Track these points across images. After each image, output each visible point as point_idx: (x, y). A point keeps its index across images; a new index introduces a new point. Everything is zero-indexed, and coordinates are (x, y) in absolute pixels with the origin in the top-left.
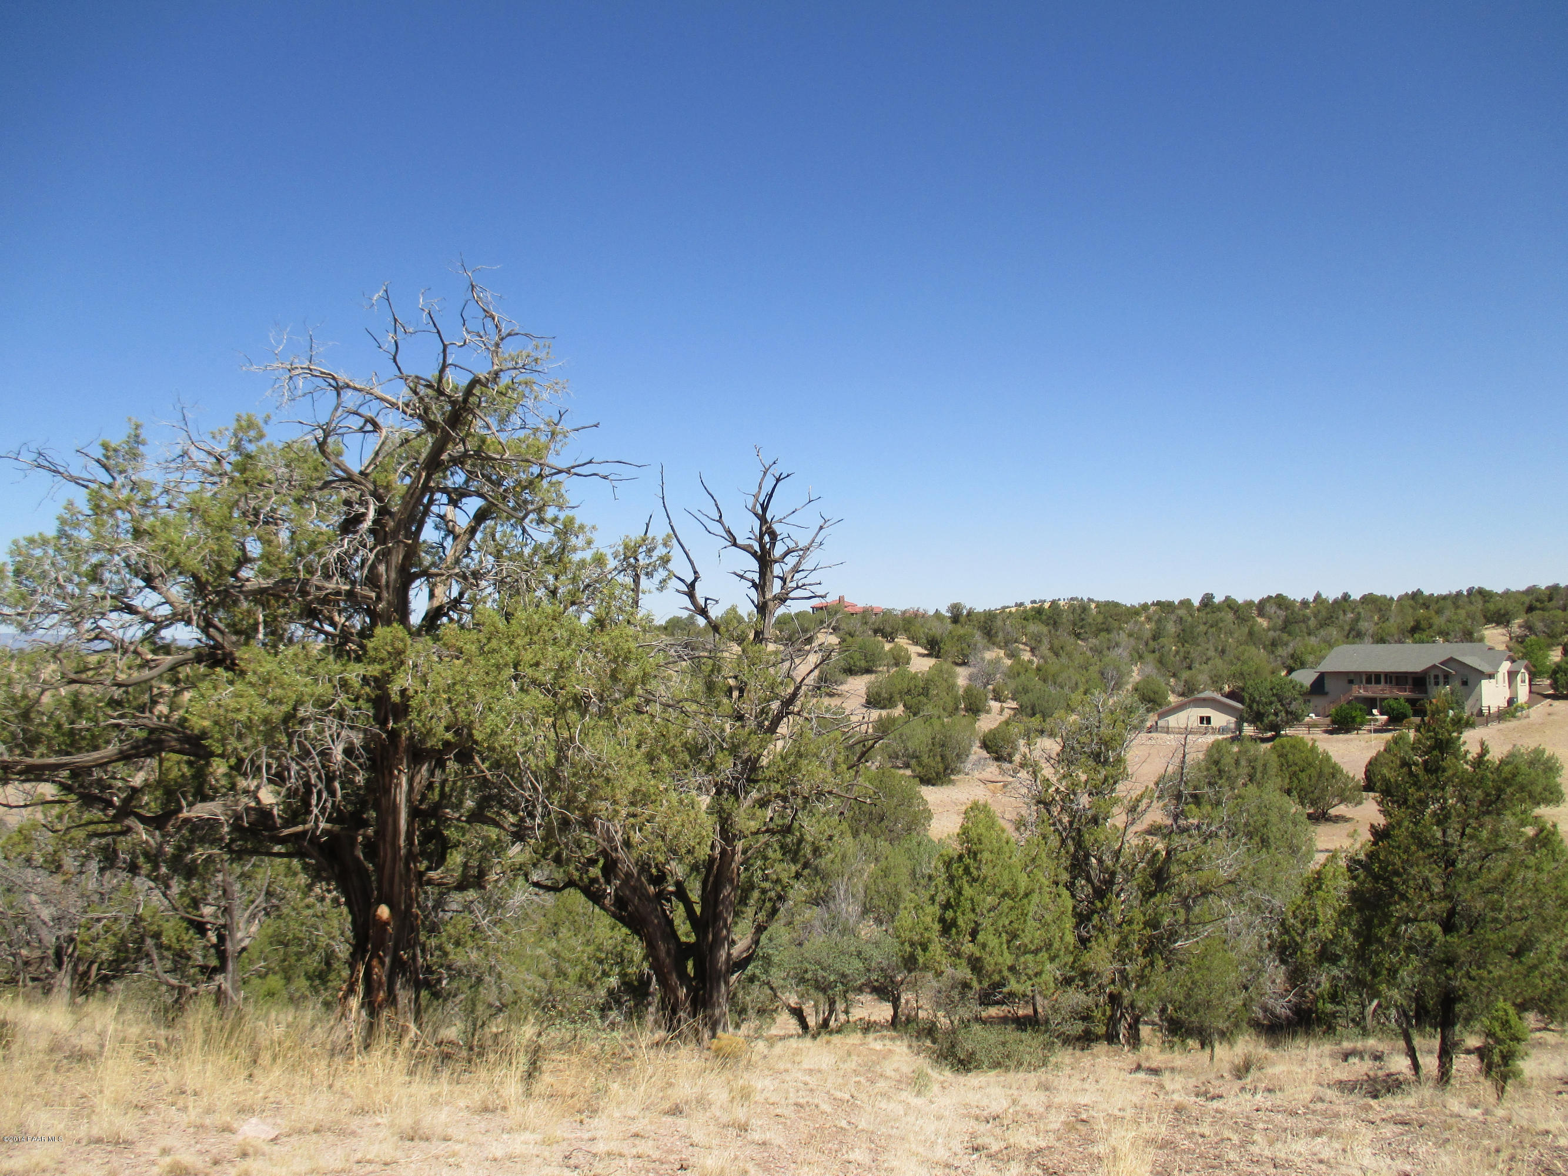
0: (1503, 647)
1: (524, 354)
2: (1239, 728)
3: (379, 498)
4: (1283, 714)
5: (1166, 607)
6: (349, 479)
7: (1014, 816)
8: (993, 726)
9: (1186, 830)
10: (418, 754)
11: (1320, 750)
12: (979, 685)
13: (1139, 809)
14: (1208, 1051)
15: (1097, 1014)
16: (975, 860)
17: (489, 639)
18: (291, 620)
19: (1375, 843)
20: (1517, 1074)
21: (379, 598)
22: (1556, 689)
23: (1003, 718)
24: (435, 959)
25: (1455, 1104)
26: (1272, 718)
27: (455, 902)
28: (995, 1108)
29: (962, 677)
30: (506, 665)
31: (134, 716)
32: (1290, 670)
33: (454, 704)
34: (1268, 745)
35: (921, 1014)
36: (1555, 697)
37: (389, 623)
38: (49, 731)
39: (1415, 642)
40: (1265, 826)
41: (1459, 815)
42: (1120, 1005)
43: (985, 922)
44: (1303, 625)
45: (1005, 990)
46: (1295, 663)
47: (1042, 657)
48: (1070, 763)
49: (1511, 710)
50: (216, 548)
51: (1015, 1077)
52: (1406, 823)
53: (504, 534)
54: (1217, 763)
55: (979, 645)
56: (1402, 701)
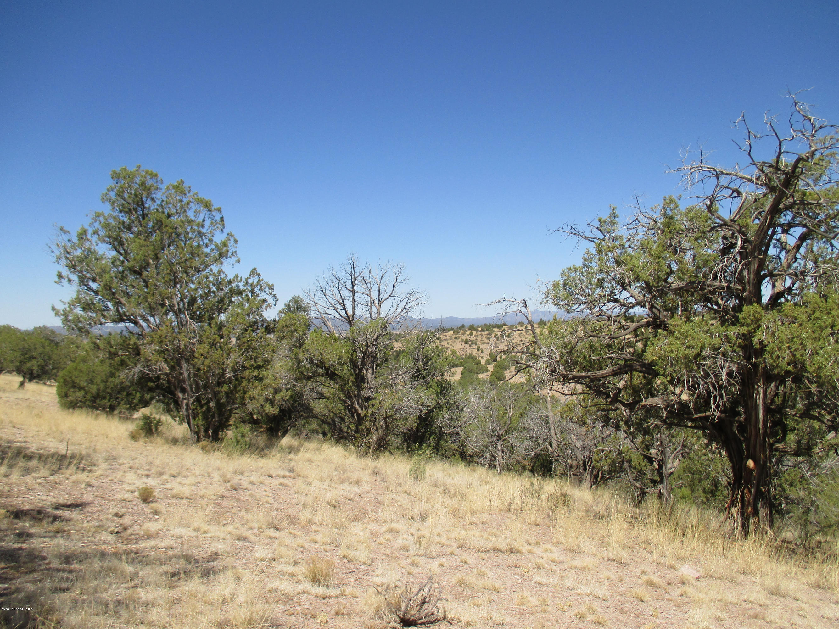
1: (829, 137)
3: (744, 234)
6: (725, 225)
10: (769, 377)
17: (814, 312)
18: (696, 303)
21: (744, 290)
24: (777, 492)
27: (789, 461)
30: (826, 327)
31: (618, 353)
33: (793, 350)
37: (751, 303)
38: (580, 359)
50: (656, 268)
53: (820, 248)
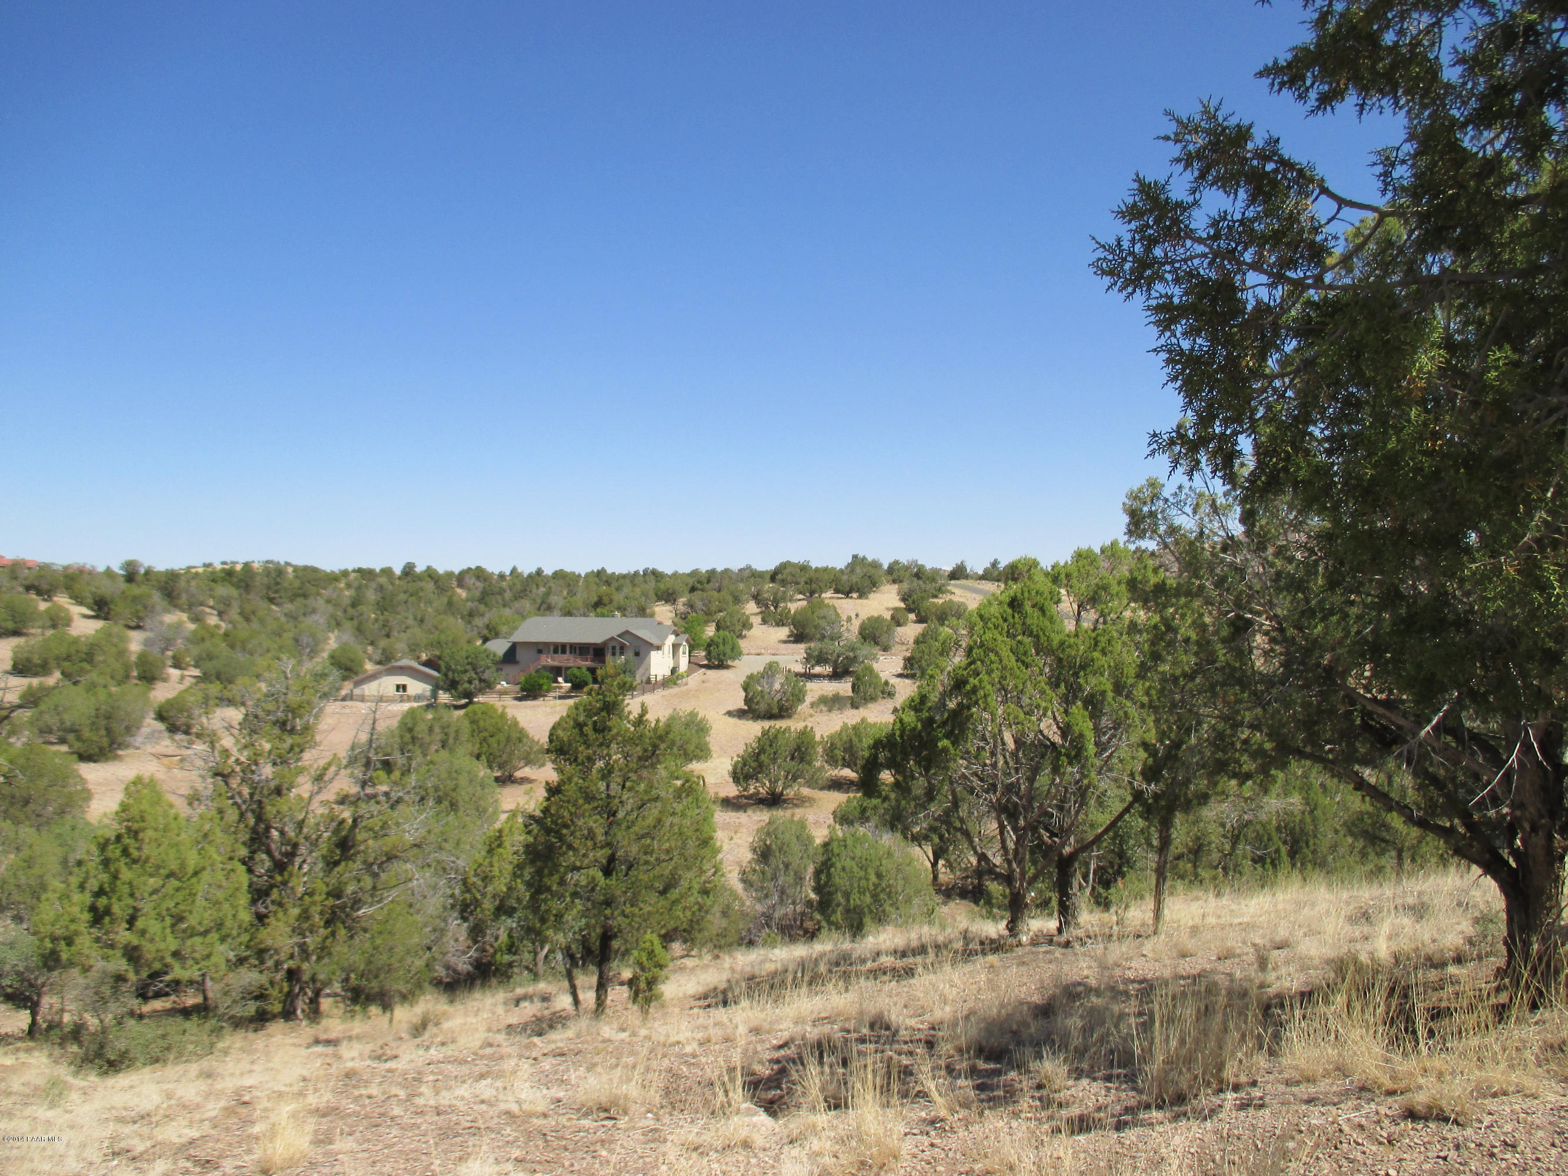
0: (669, 623)
2: (434, 695)
4: (477, 682)
5: (366, 574)
7: (185, 791)
8: (171, 695)
9: (373, 797)
11: (509, 716)
12: (156, 651)
13: (326, 778)
14: (388, 1014)
15: (274, 992)
16: (136, 840)
19: (548, 799)
20: (659, 997)
22: (709, 660)
23: (182, 687)
25: (607, 1030)
26: (466, 685)
28: (146, 1106)
29: (136, 643)
32: (486, 640)
34: (462, 712)
35: (67, 1018)
36: (708, 667)
39: (597, 616)
40: (454, 790)
41: (620, 770)
42: (299, 980)
43: (146, 906)
44: (499, 598)
45: (168, 978)
46: (490, 633)
47: (230, 622)
48: (253, 732)
49: (673, 678)
51: (172, 1071)
52: (576, 779)
54: (410, 730)
55: (158, 608)
56: (584, 670)
